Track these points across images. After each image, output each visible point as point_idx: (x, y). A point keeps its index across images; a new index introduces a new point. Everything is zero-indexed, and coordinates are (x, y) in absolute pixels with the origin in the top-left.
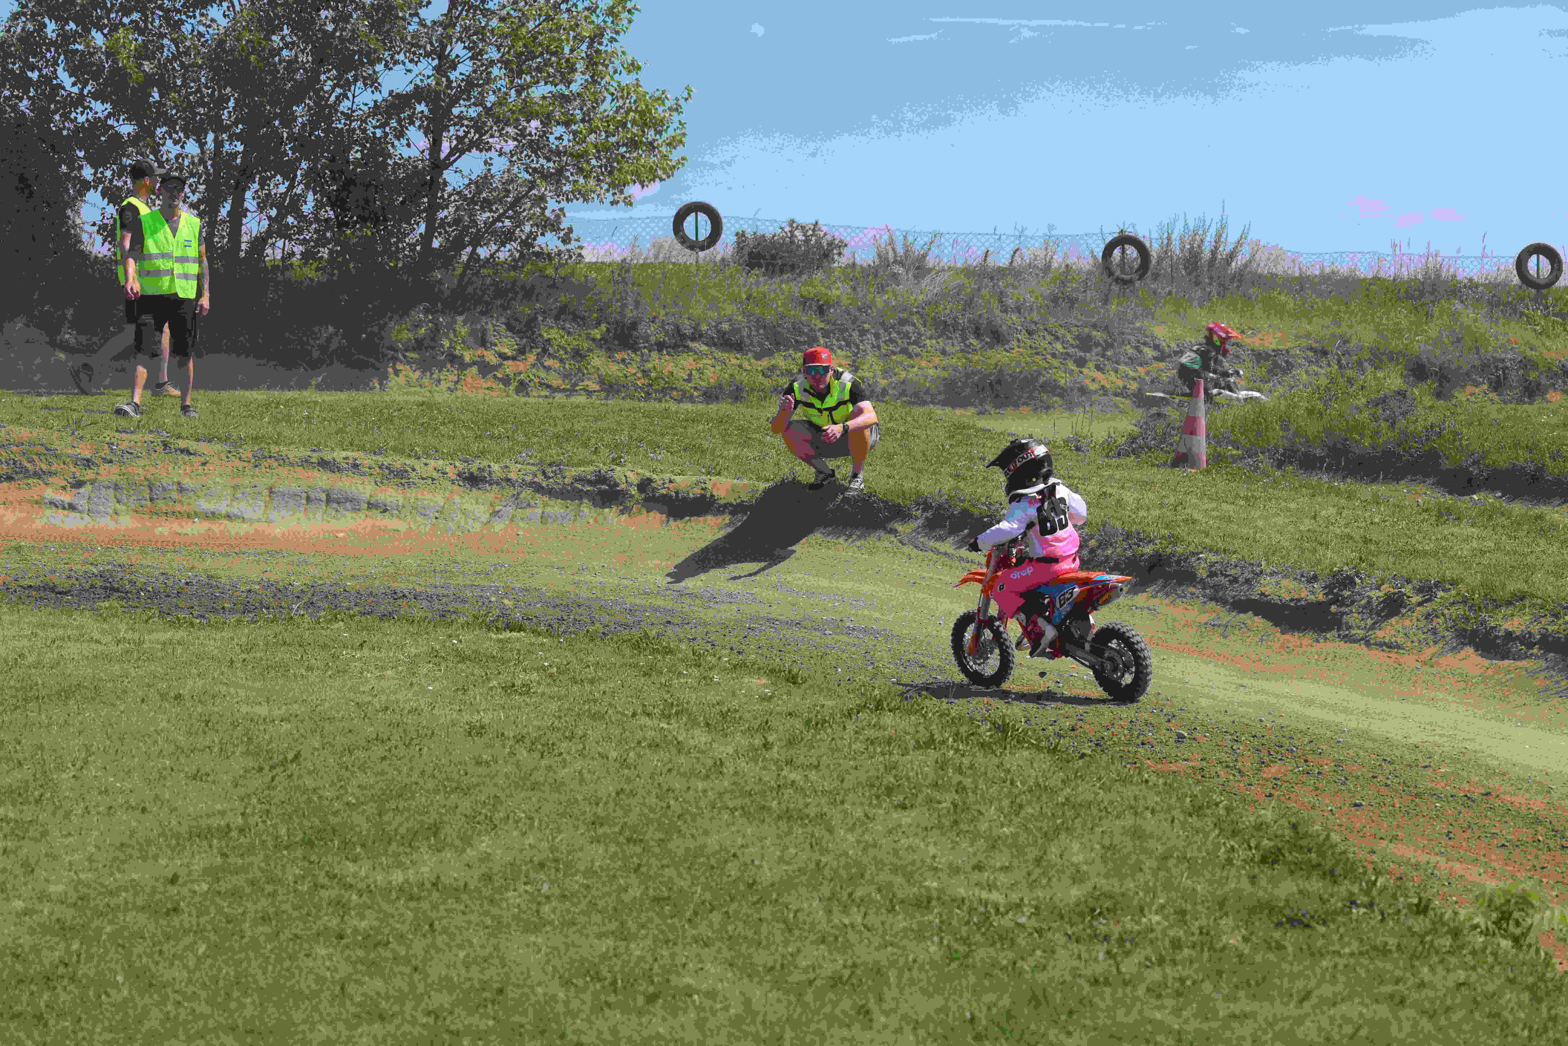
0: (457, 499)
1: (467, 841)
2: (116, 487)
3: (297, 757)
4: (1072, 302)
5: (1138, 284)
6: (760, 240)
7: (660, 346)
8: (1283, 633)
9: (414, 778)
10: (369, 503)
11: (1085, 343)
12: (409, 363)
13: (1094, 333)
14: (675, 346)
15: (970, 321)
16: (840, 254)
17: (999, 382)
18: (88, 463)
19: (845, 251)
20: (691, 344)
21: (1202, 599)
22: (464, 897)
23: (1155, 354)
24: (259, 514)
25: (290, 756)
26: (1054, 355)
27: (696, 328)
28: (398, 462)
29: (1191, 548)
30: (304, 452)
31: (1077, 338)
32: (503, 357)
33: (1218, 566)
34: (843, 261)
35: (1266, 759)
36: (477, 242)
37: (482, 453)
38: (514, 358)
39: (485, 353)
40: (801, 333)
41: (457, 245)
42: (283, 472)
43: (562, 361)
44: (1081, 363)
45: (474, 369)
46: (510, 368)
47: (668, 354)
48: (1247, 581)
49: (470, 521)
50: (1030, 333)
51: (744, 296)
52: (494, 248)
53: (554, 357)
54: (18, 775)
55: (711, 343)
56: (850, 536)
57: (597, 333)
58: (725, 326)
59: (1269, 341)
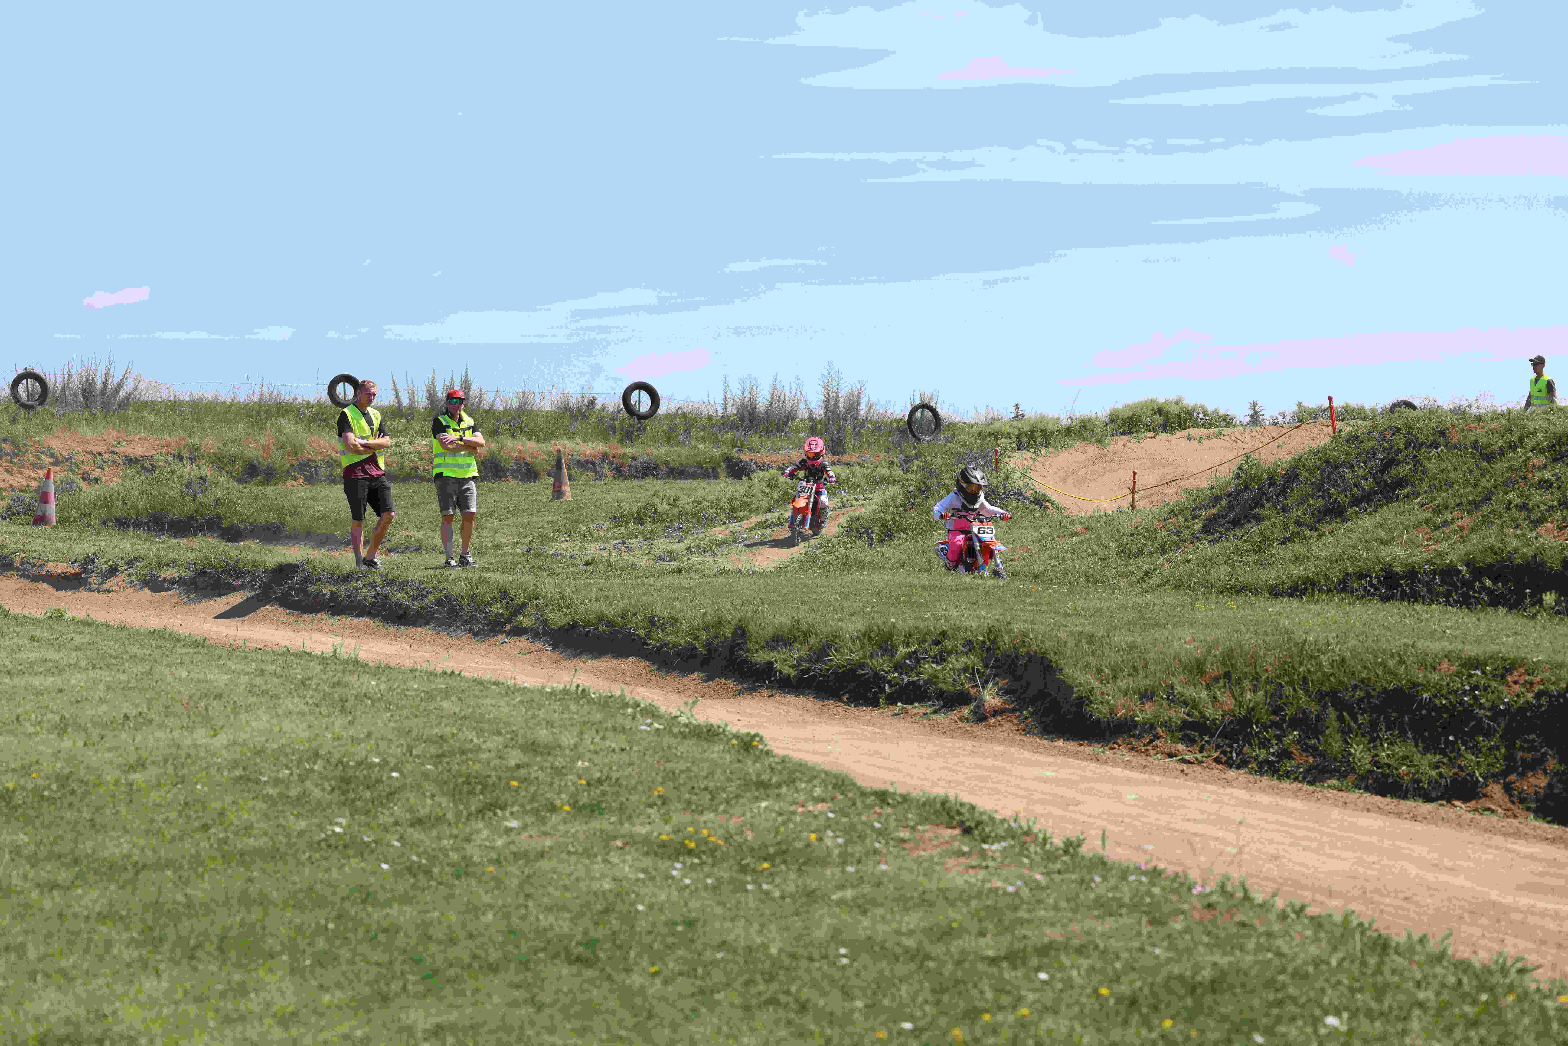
5: (39, 408)
8: (58, 591)
21: (16, 577)
23: (51, 460)
29: (12, 551)
33: (26, 559)
48: (41, 566)
59: (138, 450)
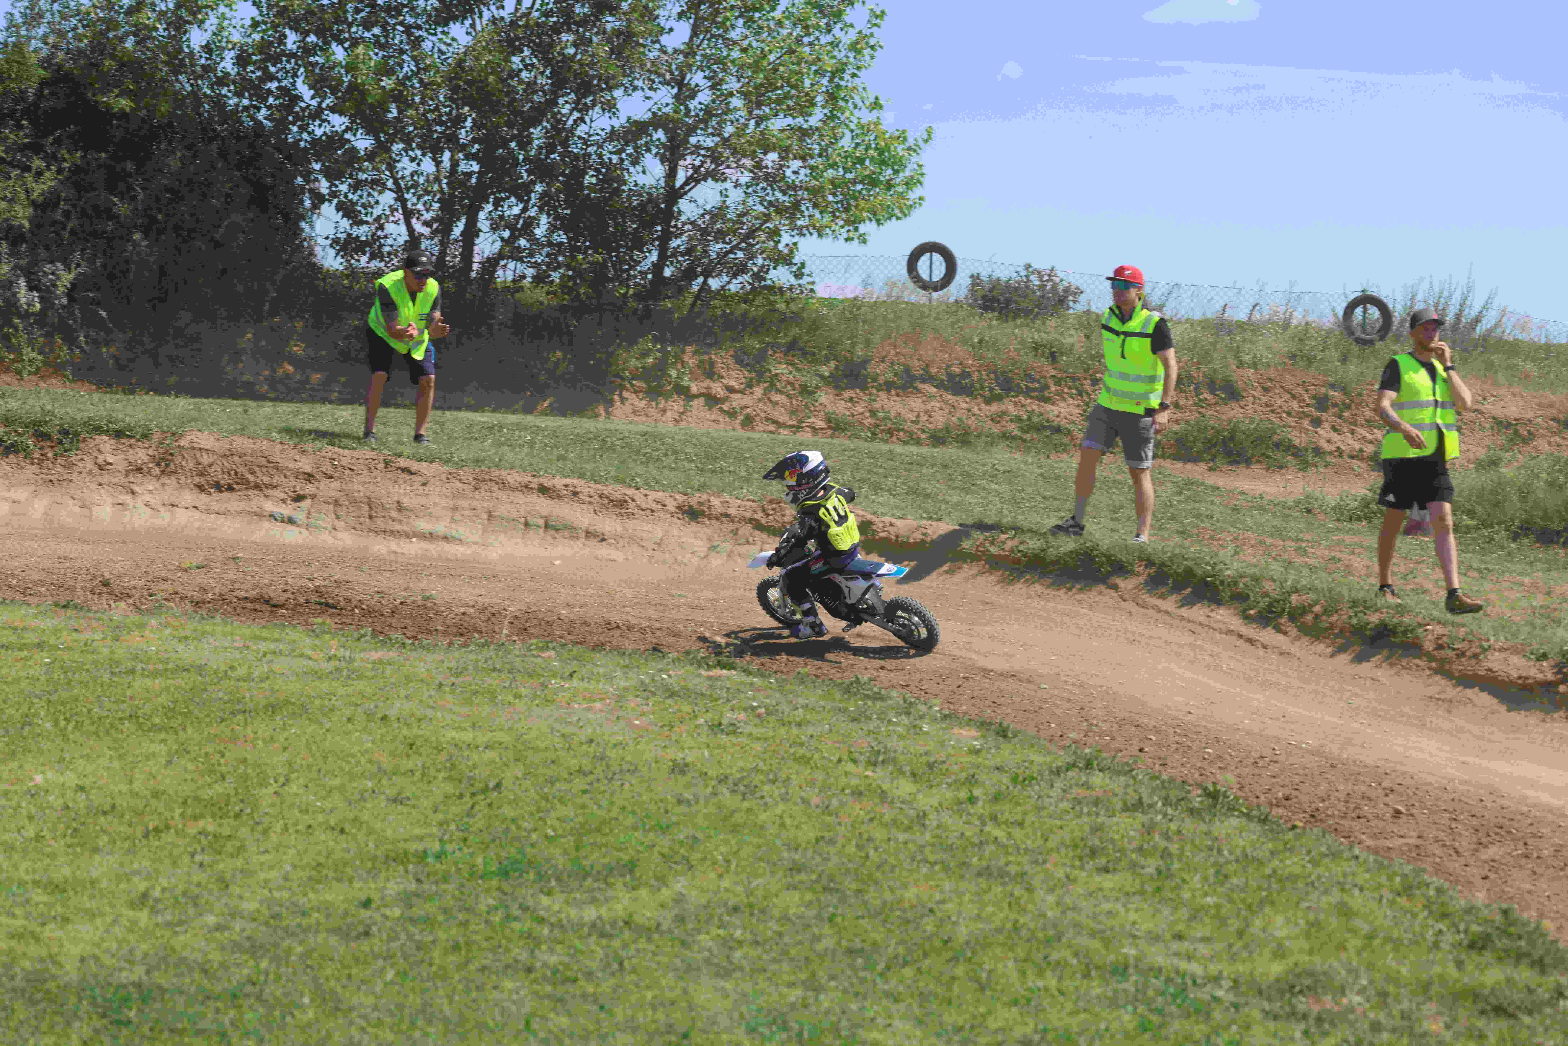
0: (675, 532)
1: (662, 880)
2: (336, 503)
3: (498, 786)
4: (1310, 360)
5: (1379, 344)
6: (995, 283)
7: (889, 387)
8: (1509, 711)
9: (613, 814)
10: (587, 532)
11: (1322, 403)
12: (635, 392)
13: (1331, 393)
14: (904, 388)
15: (1204, 376)
16: (1075, 301)
17: (1232, 438)
18: (309, 477)
19: (1081, 298)
20: (921, 386)
21: (1427, 672)
22: (656, 936)
24: (476, 537)
25: (491, 785)
26: (1289, 414)
27: (926, 369)
28: (618, 491)
29: (1419, 619)
30: (525, 478)
31: (1314, 397)
32: (731, 390)
33: (1445, 639)
34: (1079, 308)
35: (1484, 840)
36: (708, 272)
37: (702, 487)
38: (741, 392)
39: (712, 385)
40: (1032, 379)
41: (689, 274)
42: (503, 495)
43: (789, 396)
44: (1317, 422)
45: (702, 401)
46: (737, 401)
47: (898, 395)
48: (1475, 656)
49: (688, 556)
50: (1266, 390)
51: (976, 340)
52: (725, 279)
53: (781, 392)
54: (219, 788)
55: (940, 385)
56: (1070, 589)
57: (825, 370)
58: (956, 370)
59: (1511, 409)
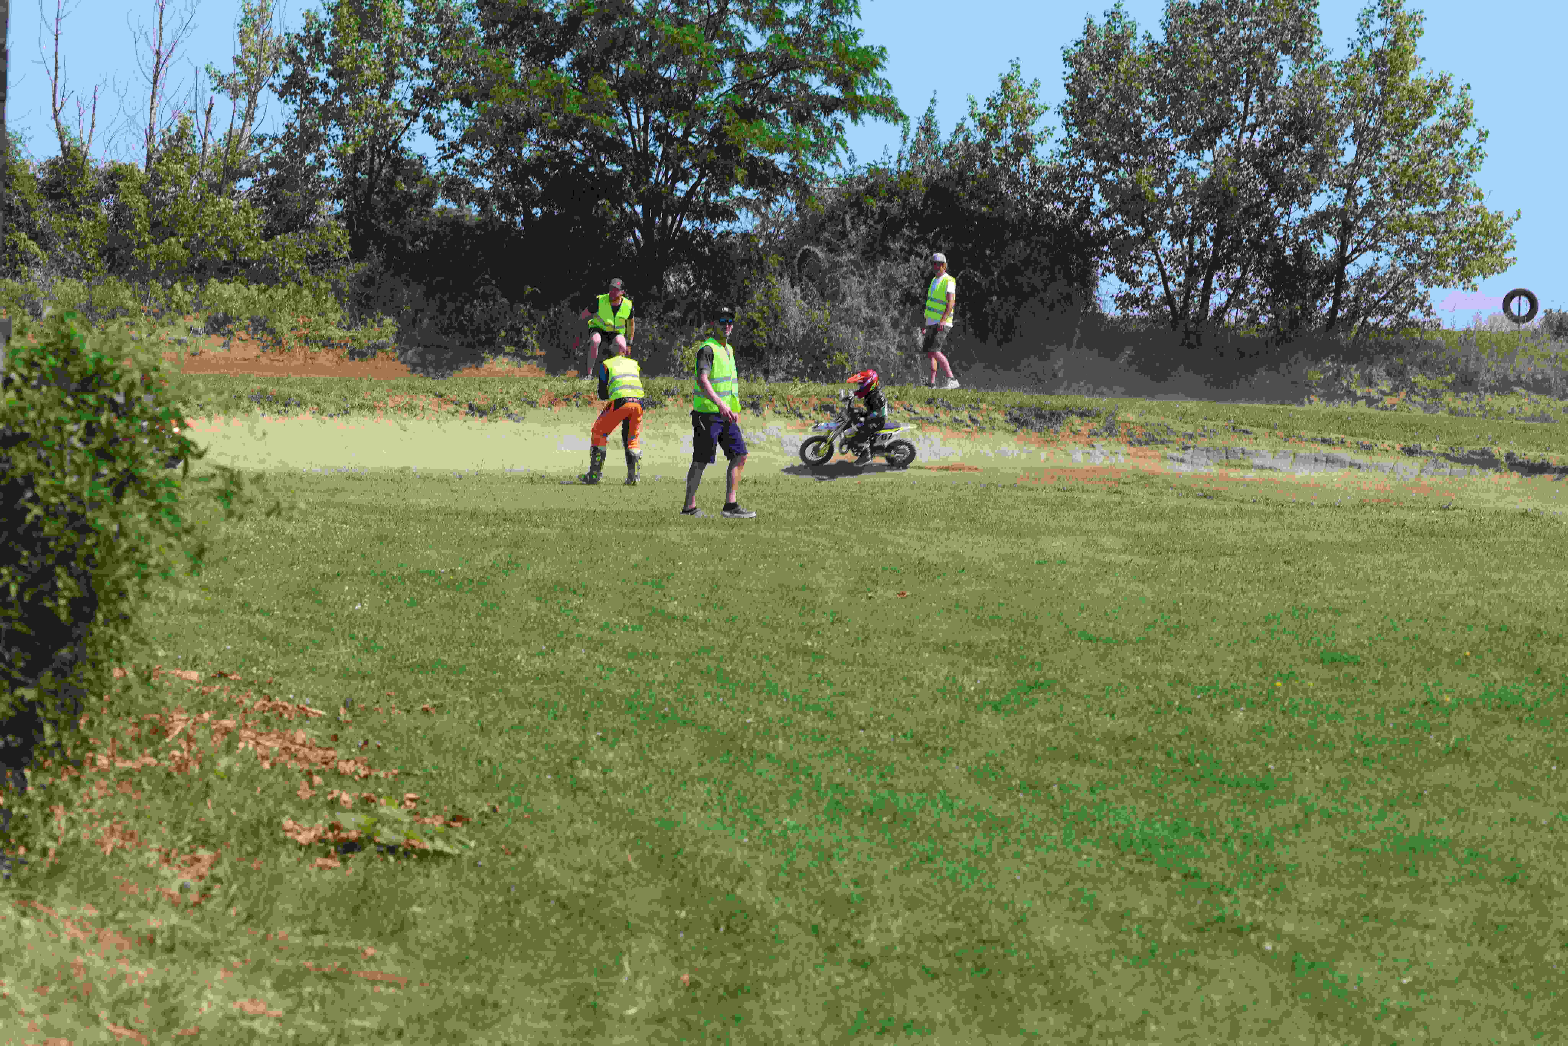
0: (1401, 462)
2: (1207, 450)
7: (1492, 389)
10: (1351, 463)
12: (1319, 395)
14: (1503, 390)
20: (1515, 389)
24: (1288, 468)
27: (1518, 377)
28: (1367, 441)
30: (1314, 434)
32: (1383, 393)
36: (1367, 313)
37: (1415, 437)
38: (1390, 394)
39: (1371, 390)
41: (1354, 315)
42: (1302, 444)
43: (1423, 397)
45: (1363, 401)
46: (1387, 401)
47: (1499, 395)
51: (1553, 356)
52: (1379, 318)
53: (1418, 394)
55: (1528, 387)
57: (1449, 379)
